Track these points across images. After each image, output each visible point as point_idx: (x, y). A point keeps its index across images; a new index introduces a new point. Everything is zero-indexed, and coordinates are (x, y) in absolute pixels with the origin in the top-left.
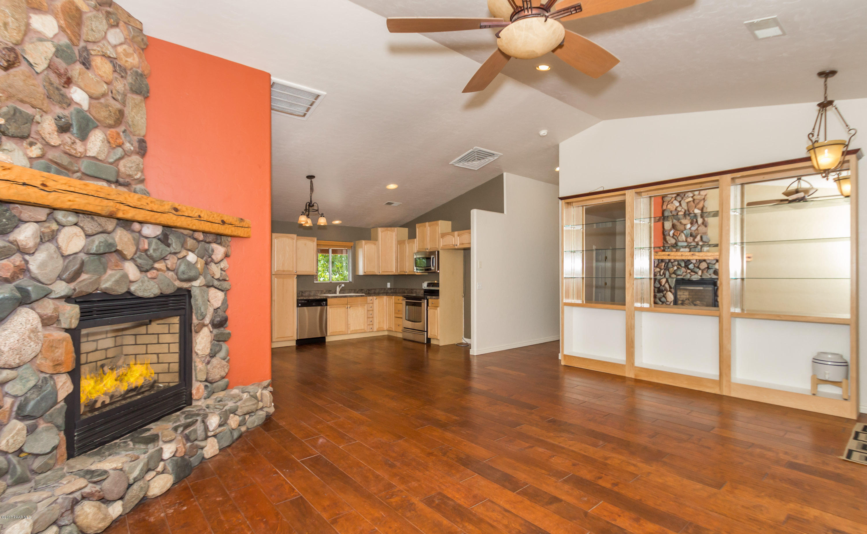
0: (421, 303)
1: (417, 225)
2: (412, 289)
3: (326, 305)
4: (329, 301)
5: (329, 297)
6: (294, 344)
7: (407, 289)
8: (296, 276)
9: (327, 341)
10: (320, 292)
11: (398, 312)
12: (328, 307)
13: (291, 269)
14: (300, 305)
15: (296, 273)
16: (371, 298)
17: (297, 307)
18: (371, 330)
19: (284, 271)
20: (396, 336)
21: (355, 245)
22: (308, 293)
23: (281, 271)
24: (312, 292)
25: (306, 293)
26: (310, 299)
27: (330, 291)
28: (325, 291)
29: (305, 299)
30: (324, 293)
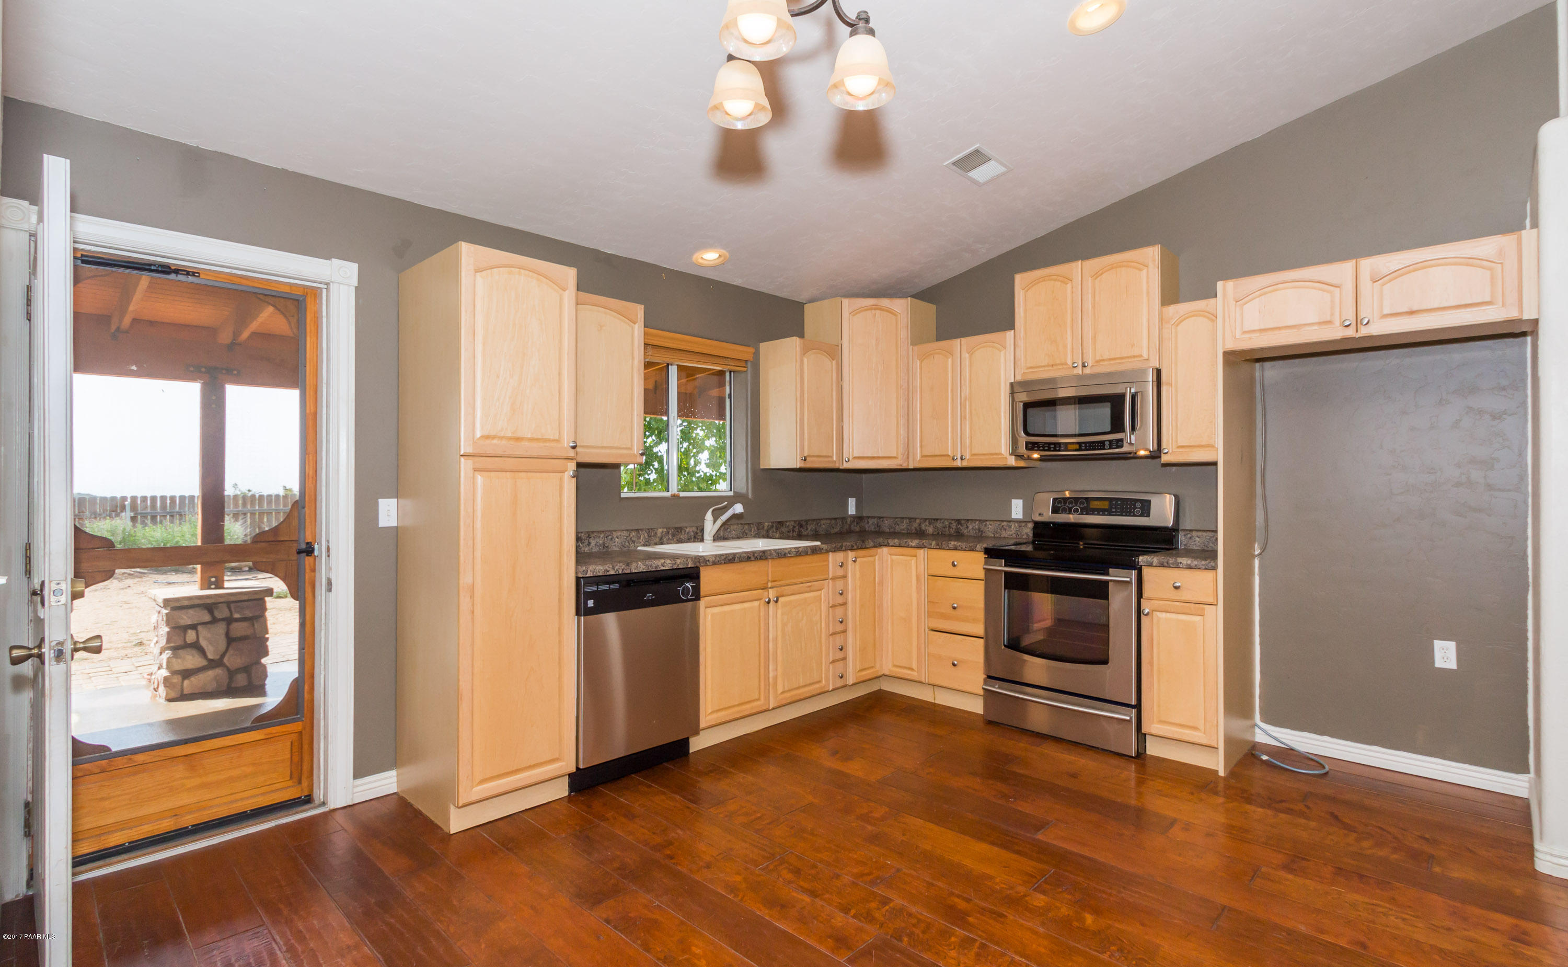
0: (1106, 583)
1: (1019, 279)
2: (959, 521)
3: (697, 596)
4: (708, 578)
5: (701, 561)
6: (561, 790)
7: (933, 521)
8: (572, 466)
9: (692, 750)
10: (644, 535)
11: (950, 610)
12: (703, 603)
13: (551, 434)
14: (591, 603)
15: (572, 453)
16: (839, 557)
17: (578, 613)
18: (840, 683)
19: (518, 439)
20: (931, 700)
21: (757, 354)
22: (601, 542)
23: (501, 438)
24: (615, 534)
25: (593, 543)
26: (636, 571)
27: (678, 531)
28: (660, 530)
29: (612, 572)
30: (657, 540)
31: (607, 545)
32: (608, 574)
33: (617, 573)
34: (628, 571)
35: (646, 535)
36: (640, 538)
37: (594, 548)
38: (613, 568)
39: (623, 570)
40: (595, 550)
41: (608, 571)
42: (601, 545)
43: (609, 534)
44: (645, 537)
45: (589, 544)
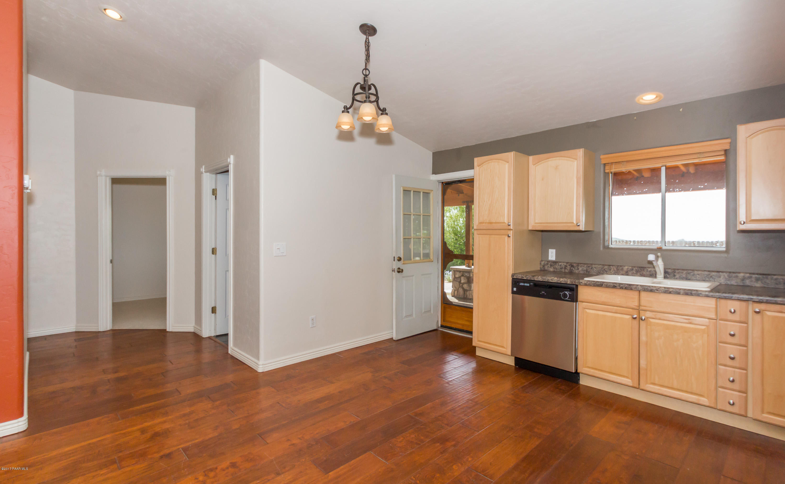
3: (574, 300)
4: (583, 290)
12: (580, 305)
13: (502, 220)
14: (515, 289)
19: (491, 223)
22: (585, 269)
23: (486, 223)
24: (593, 266)
25: (580, 269)
26: (537, 280)
27: (641, 270)
28: (626, 267)
29: (525, 278)
30: (624, 273)
31: (589, 271)
32: (523, 278)
33: (527, 279)
34: (533, 279)
35: (615, 269)
36: (611, 270)
37: (581, 271)
38: (526, 277)
39: (530, 278)
40: (581, 272)
41: (523, 277)
42: (585, 270)
43: (589, 265)
44: (614, 270)
45: (578, 269)
